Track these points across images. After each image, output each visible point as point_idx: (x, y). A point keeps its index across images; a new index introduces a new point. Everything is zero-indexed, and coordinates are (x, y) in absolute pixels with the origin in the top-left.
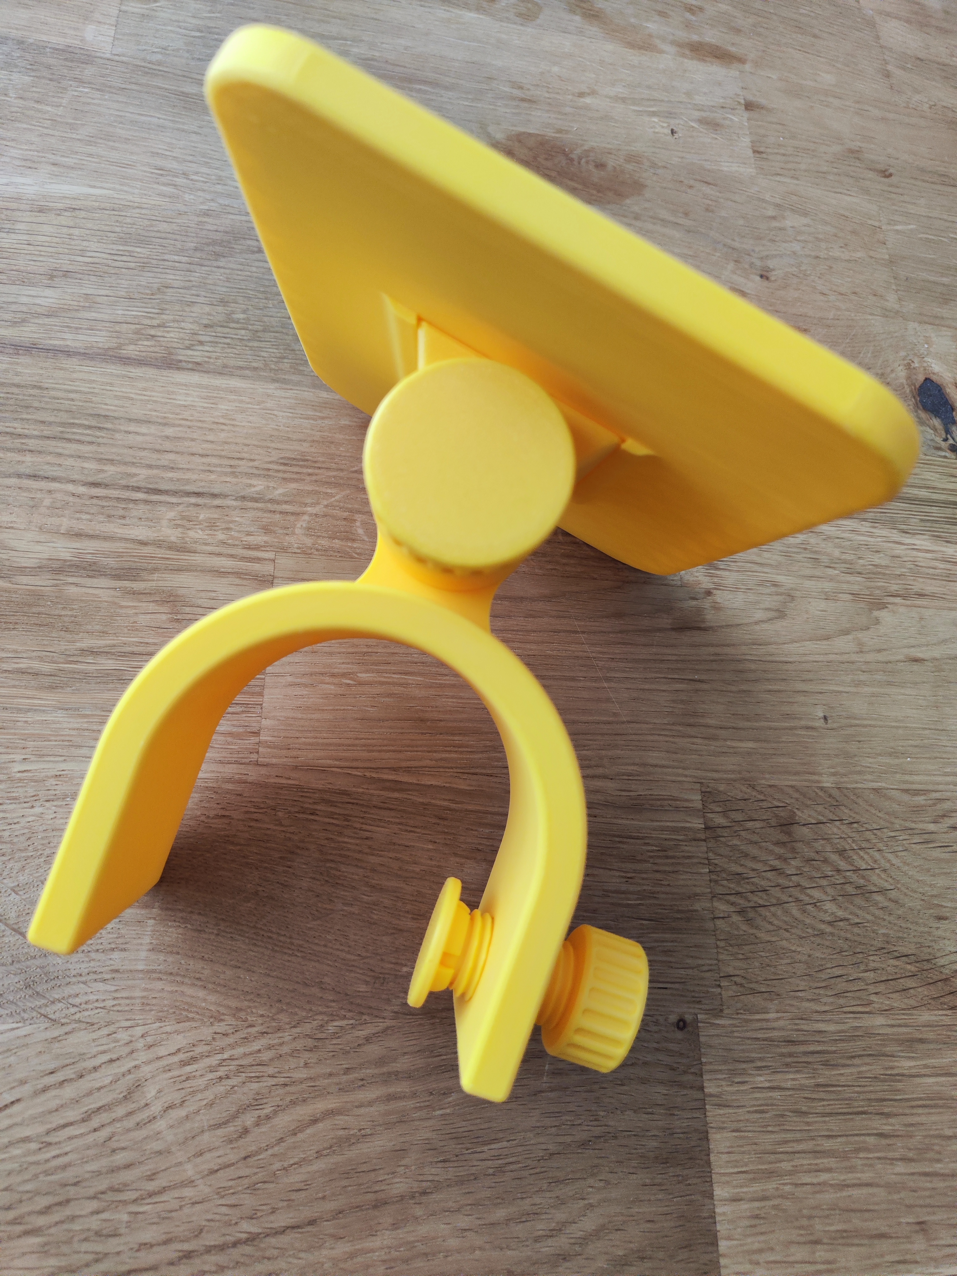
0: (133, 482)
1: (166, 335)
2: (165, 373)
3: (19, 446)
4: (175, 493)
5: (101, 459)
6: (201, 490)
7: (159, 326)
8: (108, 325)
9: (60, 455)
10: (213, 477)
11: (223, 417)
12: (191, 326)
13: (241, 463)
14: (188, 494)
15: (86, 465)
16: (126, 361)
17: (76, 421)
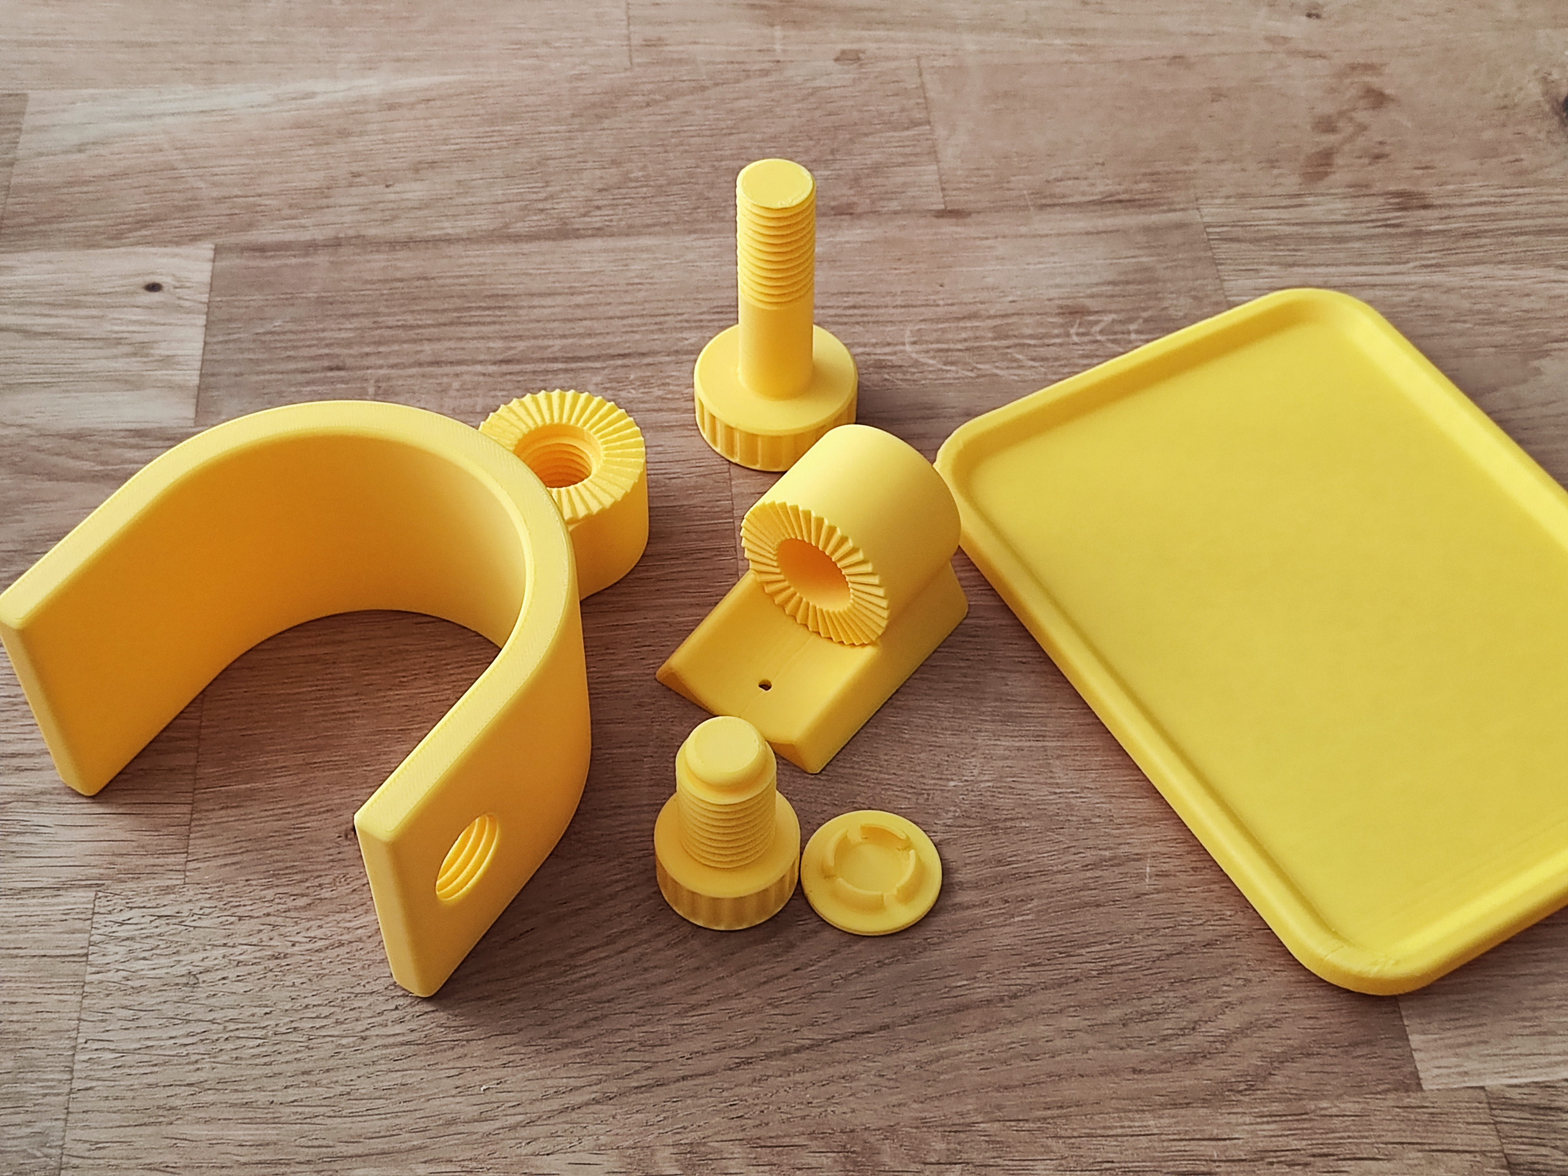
0: (548, 354)
1: (556, 206)
2: (565, 243)
3: (415, 336)
4: (597, 358)
5: (507, 337)
6: (627, 351)
7: (546, 199)
8: (488, 206)
9: (461, 339)
10: (637, 337)
11: (637, 277)
12: (583, 193)
13: (666, 318)
14: (613, 357)
15: (491, 344)
16: (517, 238)
17: (473, 305)
